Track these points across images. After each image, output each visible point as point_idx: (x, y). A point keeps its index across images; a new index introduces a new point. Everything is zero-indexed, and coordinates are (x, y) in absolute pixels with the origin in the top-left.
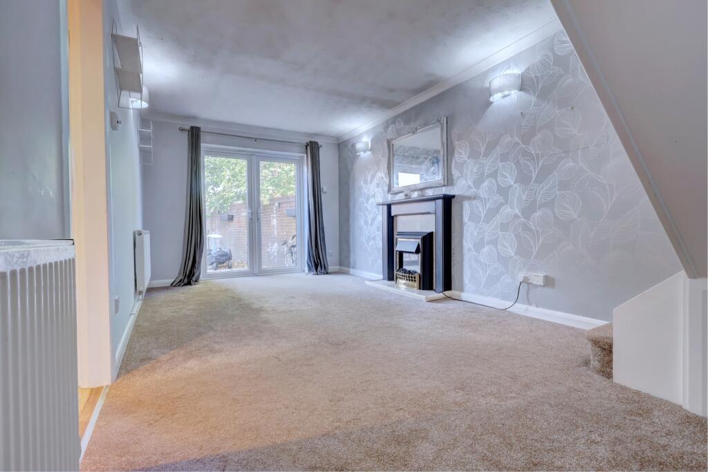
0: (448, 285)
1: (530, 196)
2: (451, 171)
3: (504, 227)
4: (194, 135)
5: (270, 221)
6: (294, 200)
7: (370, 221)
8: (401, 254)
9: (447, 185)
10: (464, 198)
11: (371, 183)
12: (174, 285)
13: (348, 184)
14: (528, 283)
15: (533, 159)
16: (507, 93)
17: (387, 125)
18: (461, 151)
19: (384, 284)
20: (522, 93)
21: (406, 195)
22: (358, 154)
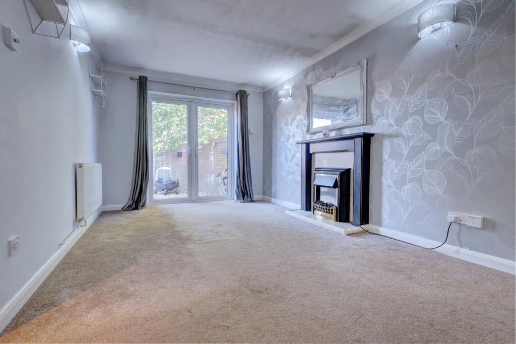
0: (365, 219)
1: (463, 132)
2: (370, 110)
3: (430, 165)
4: (142, 83)
5: (209, 157)
6: (226, 140)
7: (290, 158)
8: (318, 187)
9: (367, 124)
10: (383, 136)
11: (291, 125)
12: (124, 209)
13: (271, 127)
14: (460, 224)
15: (471, 93)
16: (438, 25)
17: (306, 73)
18: (381, 91)
19: (302, 214)
20: (458, 24)
21: (324, 134)
22: (280, 100)
